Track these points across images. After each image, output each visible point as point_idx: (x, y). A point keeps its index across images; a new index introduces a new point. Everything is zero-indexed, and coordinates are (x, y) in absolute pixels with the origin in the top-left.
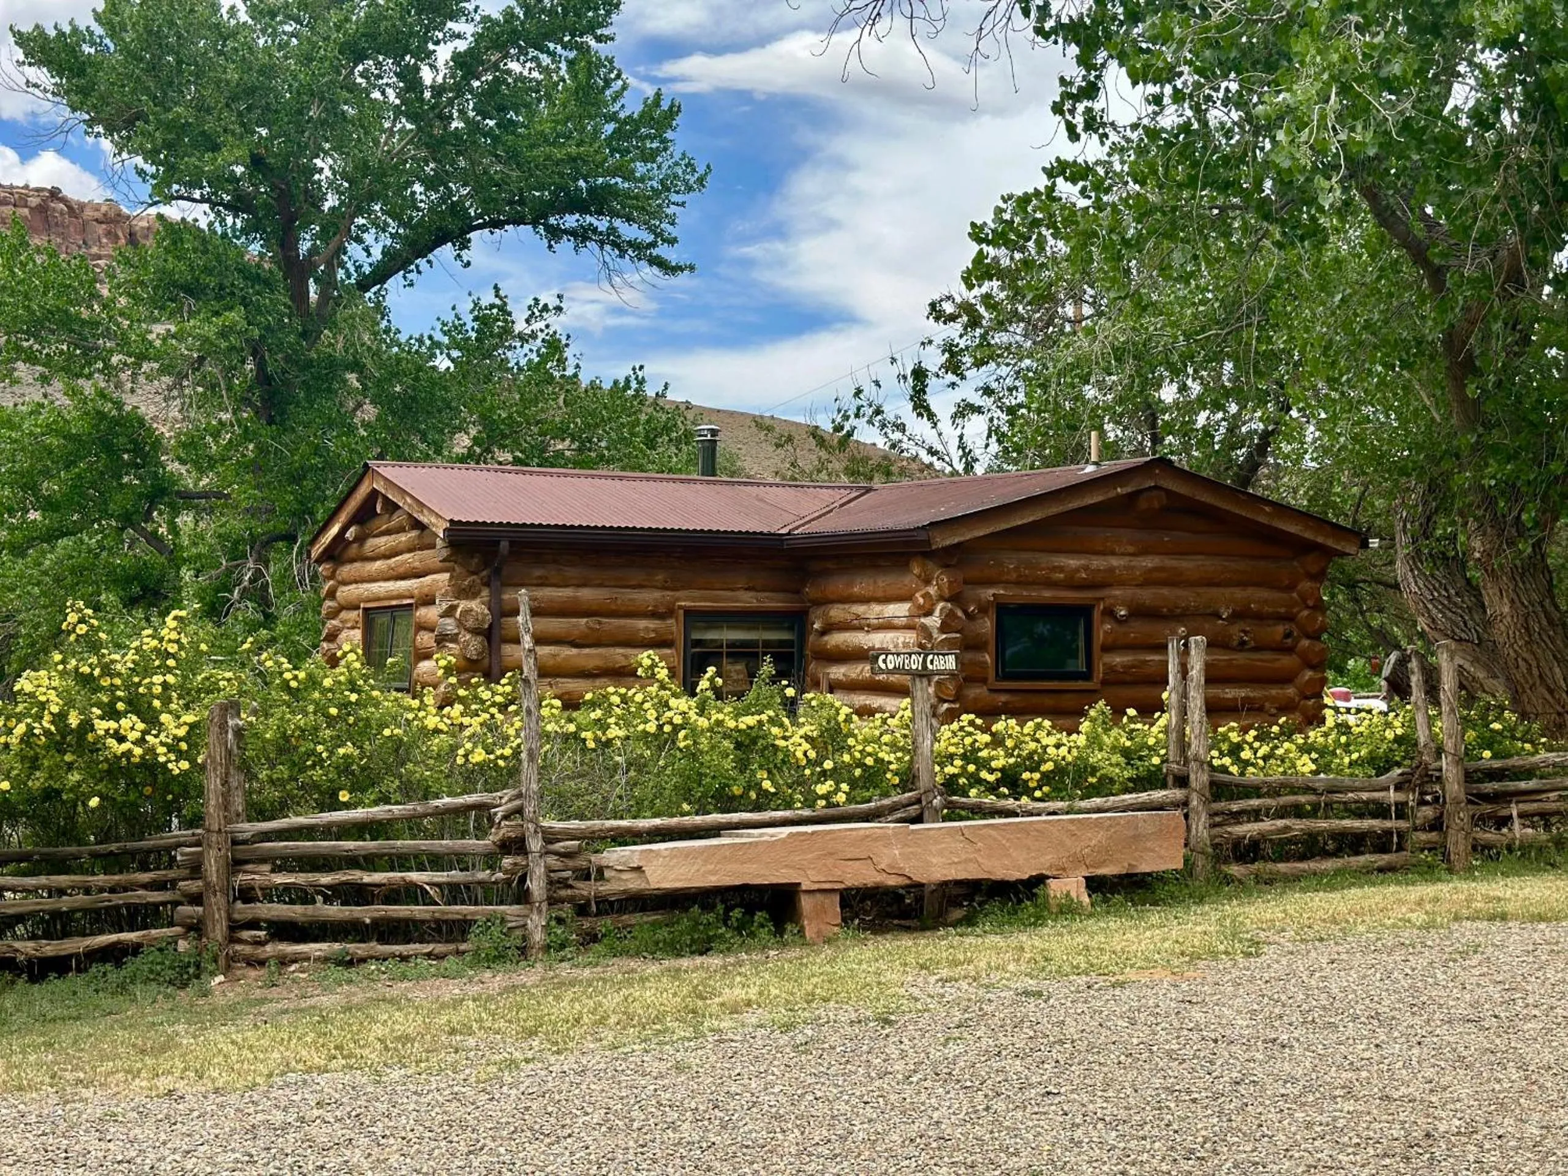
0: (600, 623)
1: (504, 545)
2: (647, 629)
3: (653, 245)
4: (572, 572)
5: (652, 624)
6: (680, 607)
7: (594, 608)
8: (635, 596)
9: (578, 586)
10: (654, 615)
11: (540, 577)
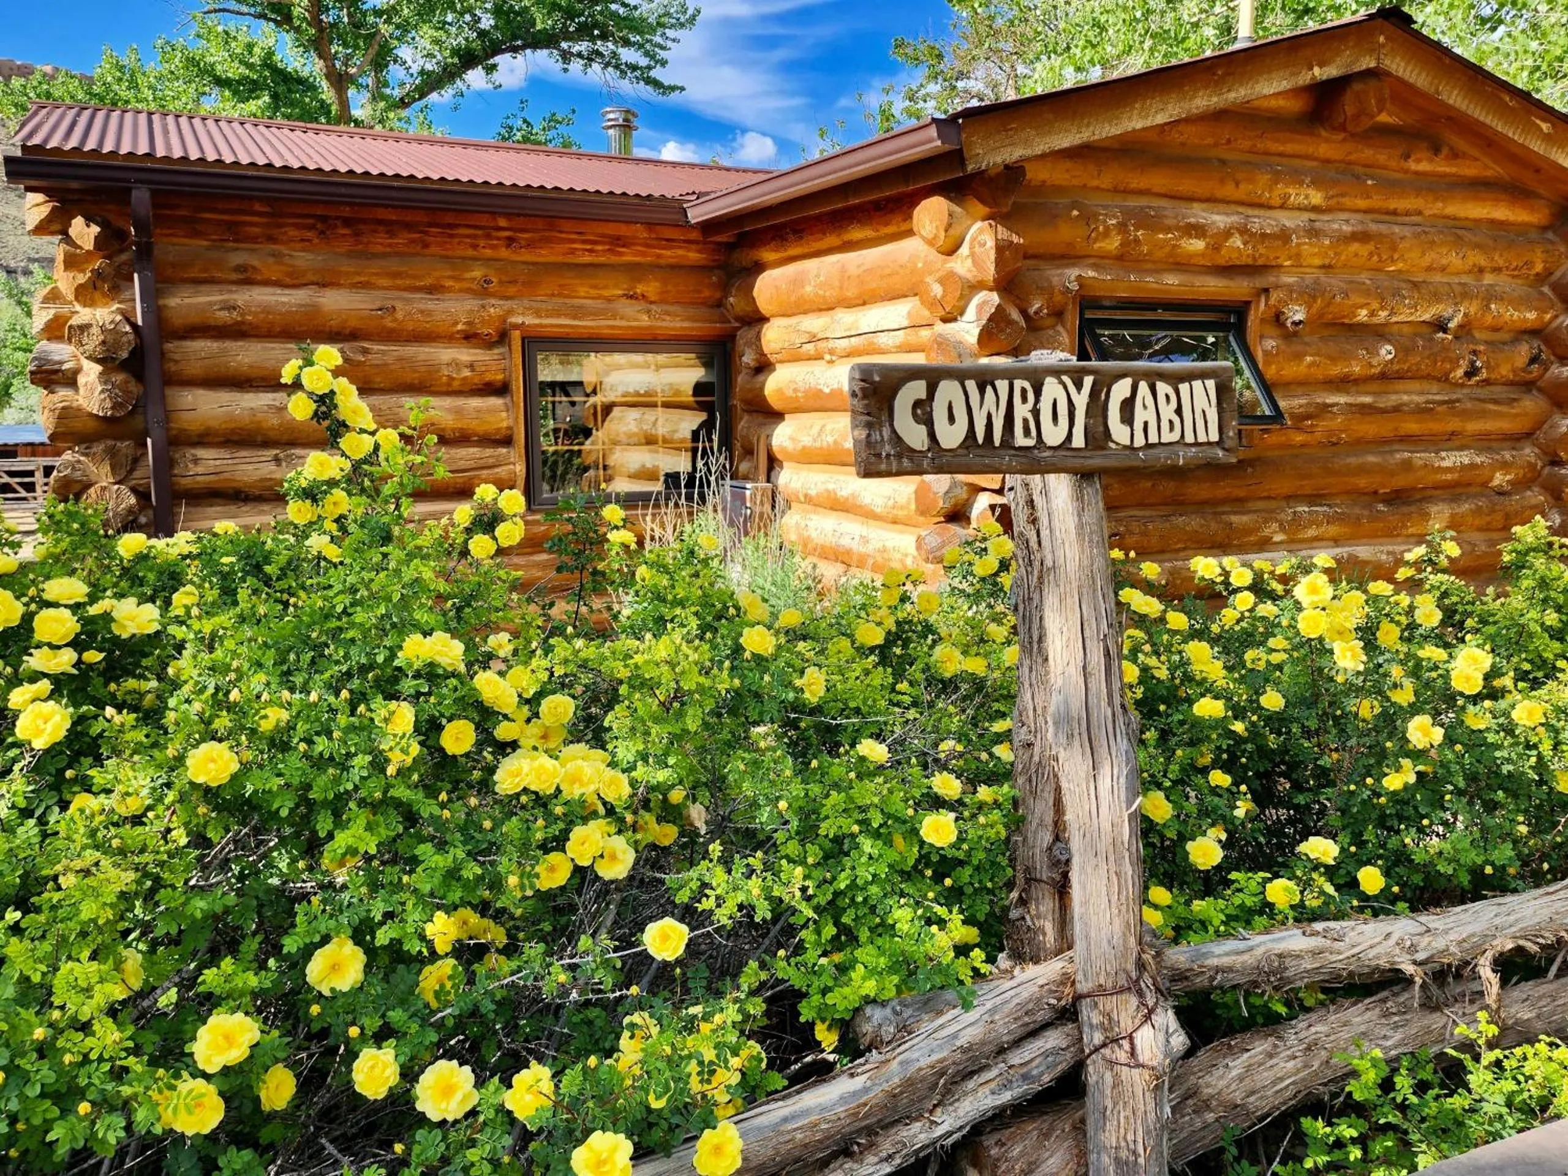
0: (365, 351)
1: (141, 196)
2: (456, 364)
3: (649, 68)
4: (303, 259)
5: (465, 354)
6: (516, 327)
7: (353, 323)
8: (430, 305)
9: (323, 285)
10: (469, 337)
11: (239, 269)
